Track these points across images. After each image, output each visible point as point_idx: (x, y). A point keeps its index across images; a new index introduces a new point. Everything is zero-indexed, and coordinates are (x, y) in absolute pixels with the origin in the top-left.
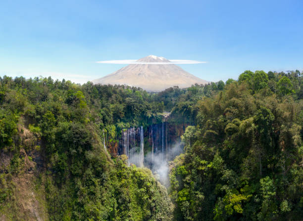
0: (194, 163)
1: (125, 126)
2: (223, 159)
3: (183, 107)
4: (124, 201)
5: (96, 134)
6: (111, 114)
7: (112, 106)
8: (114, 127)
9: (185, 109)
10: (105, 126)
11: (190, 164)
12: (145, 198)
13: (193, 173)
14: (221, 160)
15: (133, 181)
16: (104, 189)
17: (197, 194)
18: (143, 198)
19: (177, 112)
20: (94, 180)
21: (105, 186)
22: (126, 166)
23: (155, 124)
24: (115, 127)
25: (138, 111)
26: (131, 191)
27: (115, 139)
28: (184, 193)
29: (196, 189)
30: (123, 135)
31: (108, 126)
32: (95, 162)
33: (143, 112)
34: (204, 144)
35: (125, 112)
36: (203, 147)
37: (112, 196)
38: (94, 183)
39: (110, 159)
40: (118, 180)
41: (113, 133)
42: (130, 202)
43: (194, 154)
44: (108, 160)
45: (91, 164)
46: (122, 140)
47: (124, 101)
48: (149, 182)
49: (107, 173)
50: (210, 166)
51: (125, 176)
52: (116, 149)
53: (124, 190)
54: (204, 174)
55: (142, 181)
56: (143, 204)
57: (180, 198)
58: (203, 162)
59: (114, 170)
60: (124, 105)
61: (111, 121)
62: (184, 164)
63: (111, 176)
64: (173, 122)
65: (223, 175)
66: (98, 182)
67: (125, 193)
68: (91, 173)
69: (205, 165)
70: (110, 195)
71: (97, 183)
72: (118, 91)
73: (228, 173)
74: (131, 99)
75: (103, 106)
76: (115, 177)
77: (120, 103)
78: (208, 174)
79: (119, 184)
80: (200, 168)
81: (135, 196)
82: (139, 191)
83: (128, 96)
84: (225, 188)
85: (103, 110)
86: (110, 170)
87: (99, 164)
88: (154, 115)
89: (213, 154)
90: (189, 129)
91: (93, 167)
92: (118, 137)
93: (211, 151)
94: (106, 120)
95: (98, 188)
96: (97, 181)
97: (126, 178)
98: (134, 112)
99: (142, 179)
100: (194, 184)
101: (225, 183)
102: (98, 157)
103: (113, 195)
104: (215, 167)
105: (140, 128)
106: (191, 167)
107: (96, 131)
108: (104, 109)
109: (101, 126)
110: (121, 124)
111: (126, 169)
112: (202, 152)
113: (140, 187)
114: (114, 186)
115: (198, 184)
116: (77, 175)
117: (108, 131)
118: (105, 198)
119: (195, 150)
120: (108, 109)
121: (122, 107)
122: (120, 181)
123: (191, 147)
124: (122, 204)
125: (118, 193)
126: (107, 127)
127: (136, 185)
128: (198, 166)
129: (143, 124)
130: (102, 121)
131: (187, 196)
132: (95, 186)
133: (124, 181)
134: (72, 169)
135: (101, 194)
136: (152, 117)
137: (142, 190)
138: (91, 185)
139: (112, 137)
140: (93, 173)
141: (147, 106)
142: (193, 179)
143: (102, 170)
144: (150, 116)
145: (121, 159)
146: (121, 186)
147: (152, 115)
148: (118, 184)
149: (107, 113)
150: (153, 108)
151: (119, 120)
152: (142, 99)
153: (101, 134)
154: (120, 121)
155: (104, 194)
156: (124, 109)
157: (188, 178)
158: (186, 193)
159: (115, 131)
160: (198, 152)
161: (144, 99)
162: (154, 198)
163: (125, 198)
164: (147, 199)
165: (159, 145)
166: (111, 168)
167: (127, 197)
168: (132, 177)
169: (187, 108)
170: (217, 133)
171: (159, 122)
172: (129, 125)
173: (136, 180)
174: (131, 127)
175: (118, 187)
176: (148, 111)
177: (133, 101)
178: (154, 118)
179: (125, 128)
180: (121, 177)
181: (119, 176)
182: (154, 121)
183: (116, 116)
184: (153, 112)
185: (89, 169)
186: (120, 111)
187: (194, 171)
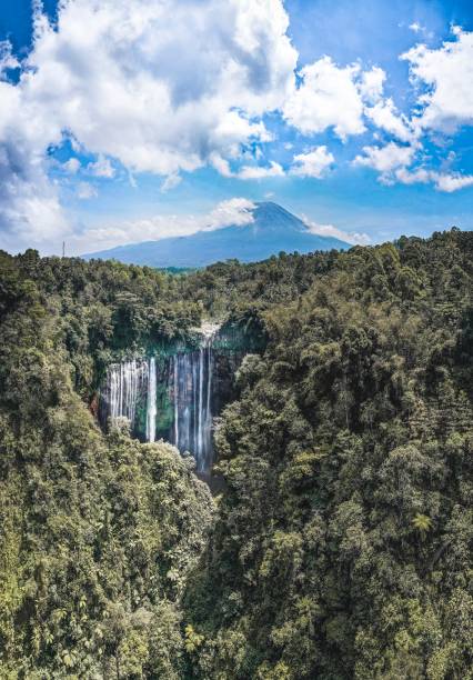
0: (255, 414)
1: (115, 356)
3: (246, 315)
4: (126, 506)
6: (84, 329)
7: (85, 310)
8: (89, 359)
9: (251, 319)
10: (71, 356)
11: (249, 416)
12: (167, 502)
15: (143, 468)
16: (84, 484)
18: (162, 503)
19: (233, 325)
20: (65, 465)
21: (87, 480)
24: (91, 359)
25: (145, 322)
26: (139, 487)
27: (92, 386)
31: (78, 358)
33: (157, 325)
34: (272, 384)
35: (116, 325)
36: (271, 389)
37: (101, 500)
38: (67, 471)
39: (95, 426)
40: (111, 467)
41: (88, 376)
42: (136, 510)
44: (91, 426)
45: (58, 435)
47: (112, 299)
48: (175, 470)
49: (90, 453)
50: (278, 418)
51: (126, 459)
53: (126, 484)
54: (271, 431)
55: (159, 467)
56: (162, 516)
58: (268, 413)
59: (102, 448)
60: (113, 309)
61: (83, 346)
62: (239, 418)
63: (98, 459)
64: (225, 349)
66: (74, 470)
67: (128, 491)
68: (61, 452)
69: (271, 417)
70: (97, 499)
71: (72, 473)
72: (98, 275)
74: (128, 294)
75: (65, 311)
76: (106, 460)
77: (104, 302)
79: (115, 475)
80: (264, 421)
81: (146, 499)
82: (154, 488)
83: (120, 287)
85: (66, 320)
86: (95, 448)
88: (181, 331)
89: (285, 400)
90: (250, 360)
91: (64, 440)
92: (98, 382)
93: (281, 396)
94: (75, 344)
95: (74, 482)
96: (71, 468)
97: (127, 463)
98: (134, 326)
99: (161, 463)
100: (254, 447)
102: (73, 420)
103: (103, 497)
106: (251, 422)
108: (69, 316)
110: (105, 354)
111: (128, 444)
112: (268, 397)
113: (156, 481)
114: (105, 480)
116: (32, 459)
117: (77, 369)
118: (87, 503)
119: (257, 395)
120: (78, 316)
121: (106, 312)
122: (116, 468)
123: (252, 389)
124: (122, 512)
125: (113, 492)
126: (75, 360)
127: (149, 477)
129: (156, 352)
132: (69, 478)
133: (123, 468)
134: (21, 445)
135: (80, 495)
136: (177, 337)
137: (162, 485)
138: (61, 477)
139: (85, 383)
140: (64, 453)
141: (163, 310)
142: (253, 440)
144: (172, 334)
146: (119, 479)
147: (176, 332)
148: (112, 475)
149: (76, 327)
150: (179, 316)
151: (101, 344)
152: (153, 294)
154: (104, 348)
155: (85, 496)
156: (113, 317)
159: (93, 368)
160: (262, 398)
161: (157, 294)
162: (184, 502)
163: (129, 500)
164: (171, 504)
166: (97, 443)
167: (132, 498)
168: (140, 461)
169: (254, 316)
170: (294, 368)
171: (192, 347)
172: (122, 354)
173: (149, 467)
174: (127, 359)
175: (113, 481)
176: (167, 323)
177: (135, 299)
178: (181, 339)
179: (114, 362)
180: (117, 462)
181: (114, 459)
182: (180, 347)
183: (96, 334)
184: (179, 325)
185: (56, 444)
186: (104, 323)
187: (254, 428)
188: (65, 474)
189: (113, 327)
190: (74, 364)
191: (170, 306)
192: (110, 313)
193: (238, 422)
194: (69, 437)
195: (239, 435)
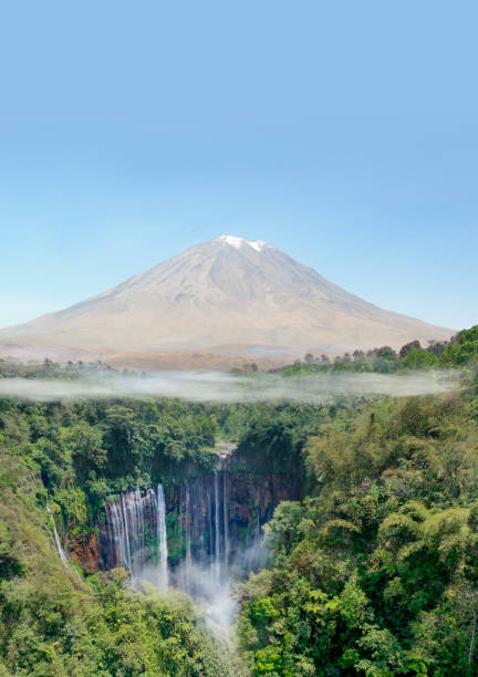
0: (294, 593)
1: (112, 487)
2: (367, 596)
3: (269, 432)
4: (130, 670)
5: (28, 526)
6: (67, 456)
8: (78, 494)
9: (276, 438)
10: (52, 493)
11: (284, 594)
12: (179, 656)
13: (291, 615)
14: (361, 598)
15: (148, 625)
17: (298, 660)
18: (174, 658)
19: (253, 445)
20: (42, 647)
21: (76, 652)
22: (127, 594)
23: (195, 478)
24: (82, 493)
25: (147, 443)
26: (145, 646)
27: (88, 525)
28: (268, 655)
29: (297, 650)
30: (110, 513)
31: (61, 494)
32: (39, 601)
33: (162, 447)
34: (320, 551)
35: (109, 450)
36: (318, 559)
37: (100, 668)
38: (44, 653)
39: (82, 584)
40: (108, 630)
41: (80, 512)
43: (295, 571)
44: (77, 587)
45: (26, 612)
46: (107, 524)
47: (102, 417)
48: (187, 621)
49: (77, 620)
50: (332, 605)
51: (126, 617)
52: (93, 552)
53: (127, 648)
54: (318, 620)
57: (260, 664)
58: (317, 594)
59: (96, 610)
60: (104, 430)
61: (68, 479)
62: (270, 594)
63: (90, 624)
64: (244, 472)
65: (362, 635)
66: (56, 647)
67: (131, 654)
68: (32, 633)
69: (320, 601)
70: (94, 667)
71: (52, 653)
73: (376, 636)
74: (121, 409)
76: (102, 624)
77: (91, 422)
78: (327, 621)
79: (114, 639)
80: (309, 607)
81: (155, 656)
82: (163, 644)
84: (364, 667)
86: (84, 612)
87: (53, 606)
88: (191, 452)
89: (342, 578)
90: (285, 510)
91: (35, 616)
92: (95, 518)
93: (336, 572)
94: (54, 477)
95: (58, 661)
96: (51, 648)
97: (128, 622)
98: (134, 448)
99: (170, 617)
100: (292, 639)
101: (366, 653)
102: (46, 589)
103: (101, 664)
104: (343, 612)
105: (156, 491)
106: (287, 602)
107: (28, 517)
109: (38, 496)
110: (100, 486)
111: (128, 600)
112: (314, 569)
113: (165, 635)
114: (101, 646)
115: (301, 638)
117: (63, 508)
119: (297, 563)
120: (56, 442)
121: (96, 434)
122: (114, 630)
123: (288, 553)
125: (111, 659)
126: (59, 497)
127: (157, 633)
128: (303, 602)
129: (162, 478)
130: (40, 481)
131: (276, 662)
132: (49, 661)
133: (125, 629)
135: (69, 673)
136: (187, 458)
137: (172, 640)
138: (38, 661)
139: (78, 522)
140: (39, 632)
141: (169, 428)
142: (291, 628)
143: (63, 618)
145: (111, 579)
146: (119, 642)
147: (186, 454)
148: (109, 638)
149: (53, 456)
150: (188, 434)
151: (92, 474)
153: (42, 521)
154: (97, 478)
155: (75, 671)
156: (104, 438)
157: (278, 625)
158: (275, 656)
159: (86, 503)
160: (305, 570)
161: (161, 409)
162: (198, 655)
163: (133, 665)
164: (184, 657)
165: (207, 529)
166: (87, 605)
167: (136, 661)
168: (145, 618)
169: (280, 434)
170: (357, 529)
171: (204, 470)
172: (123, 483)
173: (155, 622)
174: (129, 488)
175: (112, 645)
176: (173, 443)
177: (131, 416)
178: (192, 461)
179: (112, 493)
180: (115, 622)
181: (112, 620)
182: (191, 471)
183: (84, 463)
184: (188, 445)
185: (24, 625)
186: (94, 448)
187: (292, 612)
188: (43, 656)
189: (105, 452)
190: (58, 503)
191: (176, 423)
192: (100, 434)
193: (268, 600)
194: (42, 612)
195: (271, 620)
